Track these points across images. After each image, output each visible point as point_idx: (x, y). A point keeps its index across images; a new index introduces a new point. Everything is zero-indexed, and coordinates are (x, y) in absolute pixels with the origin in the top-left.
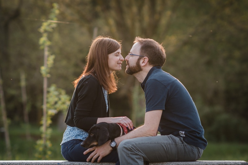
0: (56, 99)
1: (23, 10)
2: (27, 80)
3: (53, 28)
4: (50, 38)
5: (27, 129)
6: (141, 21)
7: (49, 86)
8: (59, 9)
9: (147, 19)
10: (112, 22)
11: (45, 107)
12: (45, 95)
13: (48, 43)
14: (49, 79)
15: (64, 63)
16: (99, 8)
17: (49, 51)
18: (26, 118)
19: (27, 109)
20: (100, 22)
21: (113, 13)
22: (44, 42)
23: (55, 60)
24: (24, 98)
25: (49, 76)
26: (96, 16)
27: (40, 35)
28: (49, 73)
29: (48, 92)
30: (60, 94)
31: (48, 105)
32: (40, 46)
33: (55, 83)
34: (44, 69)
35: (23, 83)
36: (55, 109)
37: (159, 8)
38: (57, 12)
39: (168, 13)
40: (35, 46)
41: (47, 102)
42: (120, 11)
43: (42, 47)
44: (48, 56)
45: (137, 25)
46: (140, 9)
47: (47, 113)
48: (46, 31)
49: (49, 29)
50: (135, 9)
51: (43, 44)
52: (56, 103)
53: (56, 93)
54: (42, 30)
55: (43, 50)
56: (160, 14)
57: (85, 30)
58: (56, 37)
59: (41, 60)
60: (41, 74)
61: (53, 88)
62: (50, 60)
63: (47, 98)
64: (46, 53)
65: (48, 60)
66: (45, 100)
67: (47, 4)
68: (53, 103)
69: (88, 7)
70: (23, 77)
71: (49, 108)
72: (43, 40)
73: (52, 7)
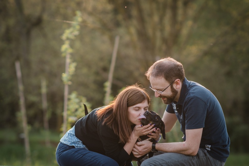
0: (77, 106)
1: (45, 17)
2: (48, 86)
3: (75, 36)
4: (72, 46)
5: (46, 135)
6: (162, 30)
7: (70, 93)
8: (82, 17)
9: (168, 28)
10: (133, 30)
11: (65, 114)
12: (66, 102)
13: (70, 51)
14: (69, 86)
15: (85, 71)
16: (120, 17)
17: (71, 58)
18: (46, 125)
19: (47, 116)
20: (122, 31)
21: (135, 22)
22: (66, 49)
23: (77, 68)
24: (45, 105)
25: (70, 83)
26: (118, 24)
27: (62, 42)
28: (71, 80)
29: (69, 99)
30: (81, 101)
31: (69, 112)
32: (61, 53)
33: (76, 90)
34: (65, 76)
35: (44, 90)
36: (76, 116)
37: (180, 18)
38: (80, 19)
39: (190, 23)
40: (57, 54)
41: (68, 110)
42: (142, 20)
43: (63, 55)
44: (70, 64)
45: (158, 34)
46: (161, 19)
47: (67, 120)
48: (68, 39)
49: (71, 37)
50: (156, 18)
51: (65, 52)
52: (76, 110)
53: (77, 100)
54: (64, 37)
55: (65, 58)
56: (181, 24)
57: (106, 38)
58: (78, 44)
59: (62, 67)
60: (62, 81)
61: (73, 96)
62: (71, 68)
63: (68, 105)
64: (68, 60)
65: (69, 68)
66: (66, 107)
67: (69, 12)
68: (73, 110)
69: (110, 16)
70: (44, 84)
71: (69, 116)
72: (65, 47)
73: (75, 15)
